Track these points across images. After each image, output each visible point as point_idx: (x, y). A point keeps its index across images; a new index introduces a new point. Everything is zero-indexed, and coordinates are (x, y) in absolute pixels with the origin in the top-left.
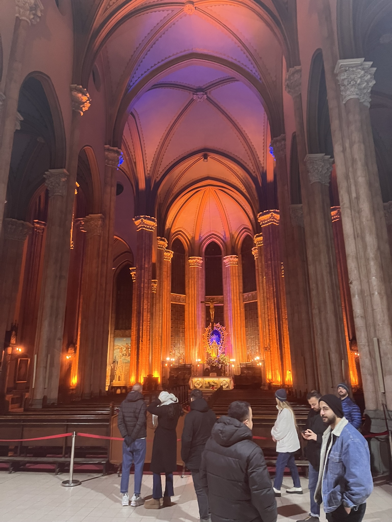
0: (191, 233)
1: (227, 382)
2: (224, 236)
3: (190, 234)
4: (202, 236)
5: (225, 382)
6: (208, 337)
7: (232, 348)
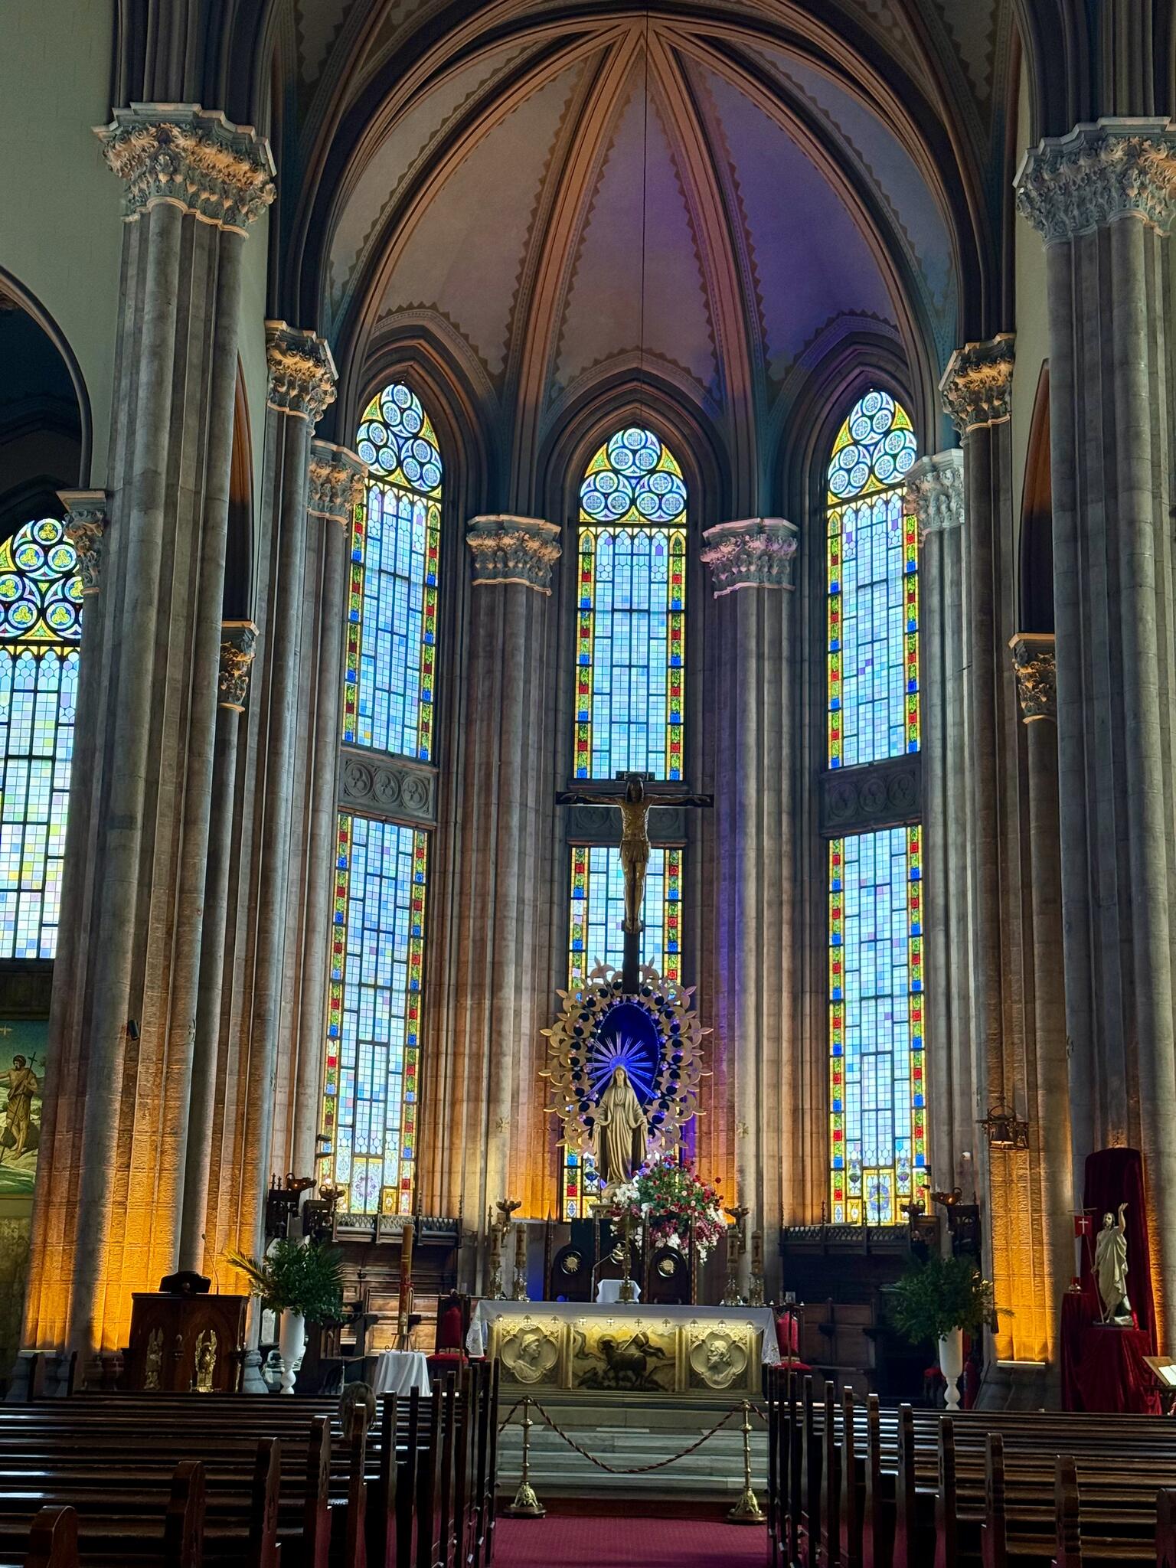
0: (493, 355)
1: (734, 1346)
2: (709, 391)
3: (484, 362)
4: (562, 378)
5: (720, 1345)
6: (576, 1046)
7: (731, 1129)
